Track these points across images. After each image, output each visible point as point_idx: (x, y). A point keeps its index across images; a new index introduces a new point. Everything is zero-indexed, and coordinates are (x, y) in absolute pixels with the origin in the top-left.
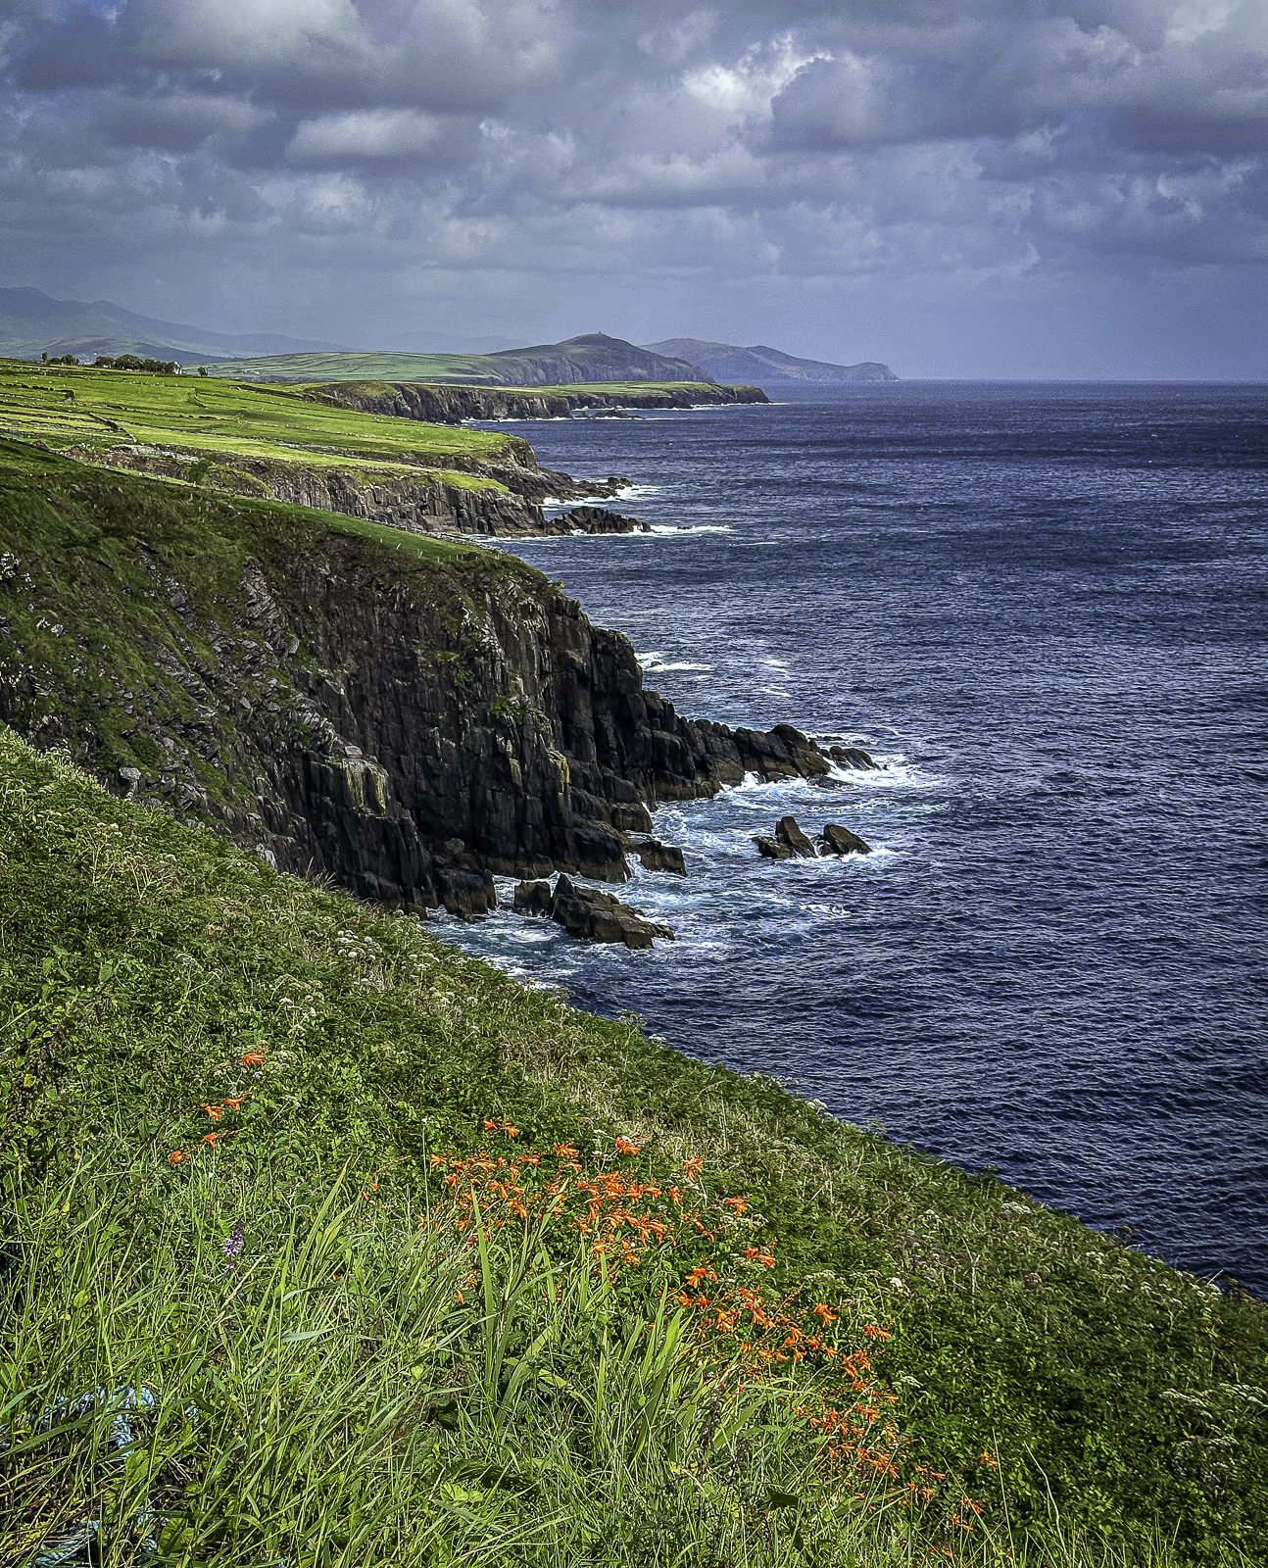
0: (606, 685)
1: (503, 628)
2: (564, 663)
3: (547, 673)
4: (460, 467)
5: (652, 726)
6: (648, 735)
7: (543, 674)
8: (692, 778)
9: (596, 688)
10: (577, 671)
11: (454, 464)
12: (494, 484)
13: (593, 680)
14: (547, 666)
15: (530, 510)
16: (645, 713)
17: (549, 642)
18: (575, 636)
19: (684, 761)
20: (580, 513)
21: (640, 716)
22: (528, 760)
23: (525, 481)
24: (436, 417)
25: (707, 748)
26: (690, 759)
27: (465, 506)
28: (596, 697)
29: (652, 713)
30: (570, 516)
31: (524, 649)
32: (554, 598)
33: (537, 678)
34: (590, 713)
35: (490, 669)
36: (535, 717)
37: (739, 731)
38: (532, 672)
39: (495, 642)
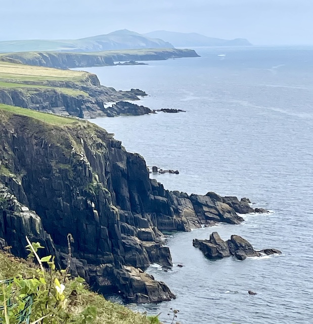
0: (134, 177)
1: (89, 154)
2: (115, 168)
5: (154, 194)
6: (153, 198)
7: (107, 173)
9: (129, 178)
10: (121, 171)
12: (82, 93)
13: (128, 175)
14: (109, 169)
15: (98, 103)
16: (151, 189)
17: (109, 159)
18: (120, 156)
19: (169, 209)
22: (101, 210)
23: (96, 91)
25: (178, 203)
27: (70, 103)
29: (154, 188)
31: (98, 162)
32: (111, 140)
33: (104, 175)
34: (127, 189)
35: (84, 171)
36: (104, 191)
37: (192, 195)
38: (102, 172)
39: (86, 160)
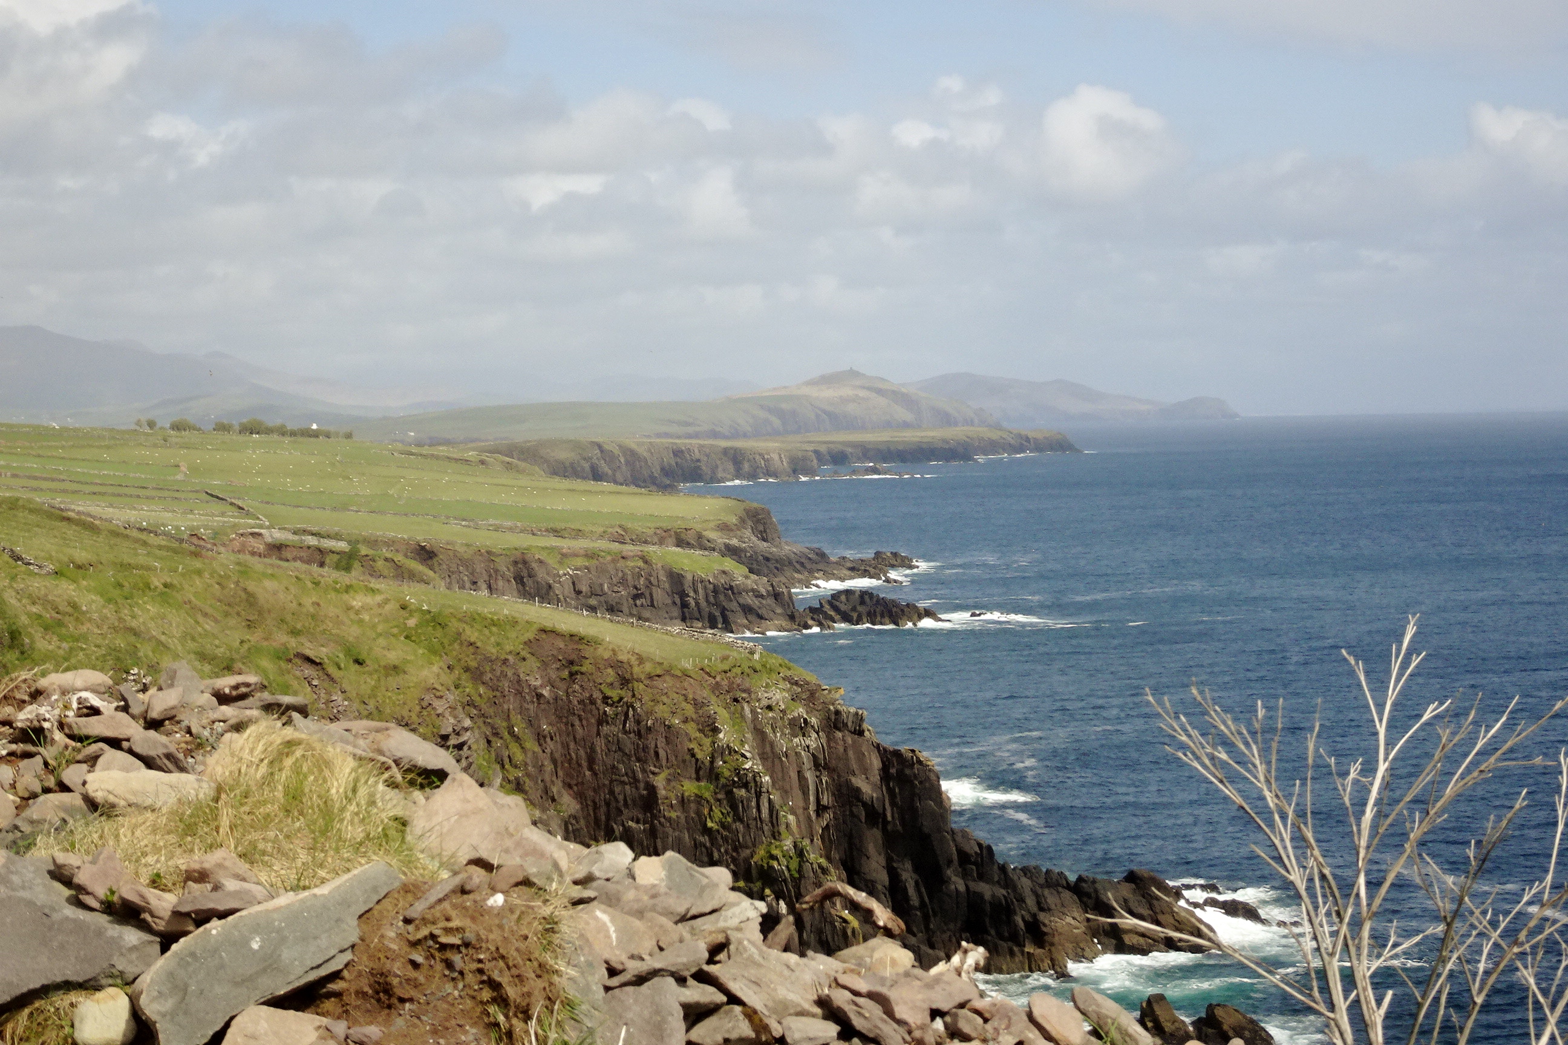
0: (903, 822)
1: (768, 749)
2: (847, 795)
3: (825, 808)
4: (681, 543)
5: (965, 875)
6: (962, 888)
7: (821, 809)
8: (1022, 945)
9: (889, 827)
10: (864, 804)
11: (672, 540)
12: (729, 564)
13: (885, 815)
14: (826, 800)
15: (776, 596)
16: (955, 857)
17: (826, 767)
18: (861, 757)
19: (1010, 922)
20: (843, 598)
21: (950, 862)
22: (808, 925)
23: (767, 559)
24: (645, 481)
25: (1039, 903)
26: (1019, 920)
27: (692, 594)
28: (890, 841)
29: (964, 857)
30: (830, 603)
31: (794, 775)
32: (832, 708)
33: (813, 815)
34: (882, 861)
35: (753, 804)
36: (815, 866)
37: (1080, 879)
38: (806, 809)
39: (759, 768)
